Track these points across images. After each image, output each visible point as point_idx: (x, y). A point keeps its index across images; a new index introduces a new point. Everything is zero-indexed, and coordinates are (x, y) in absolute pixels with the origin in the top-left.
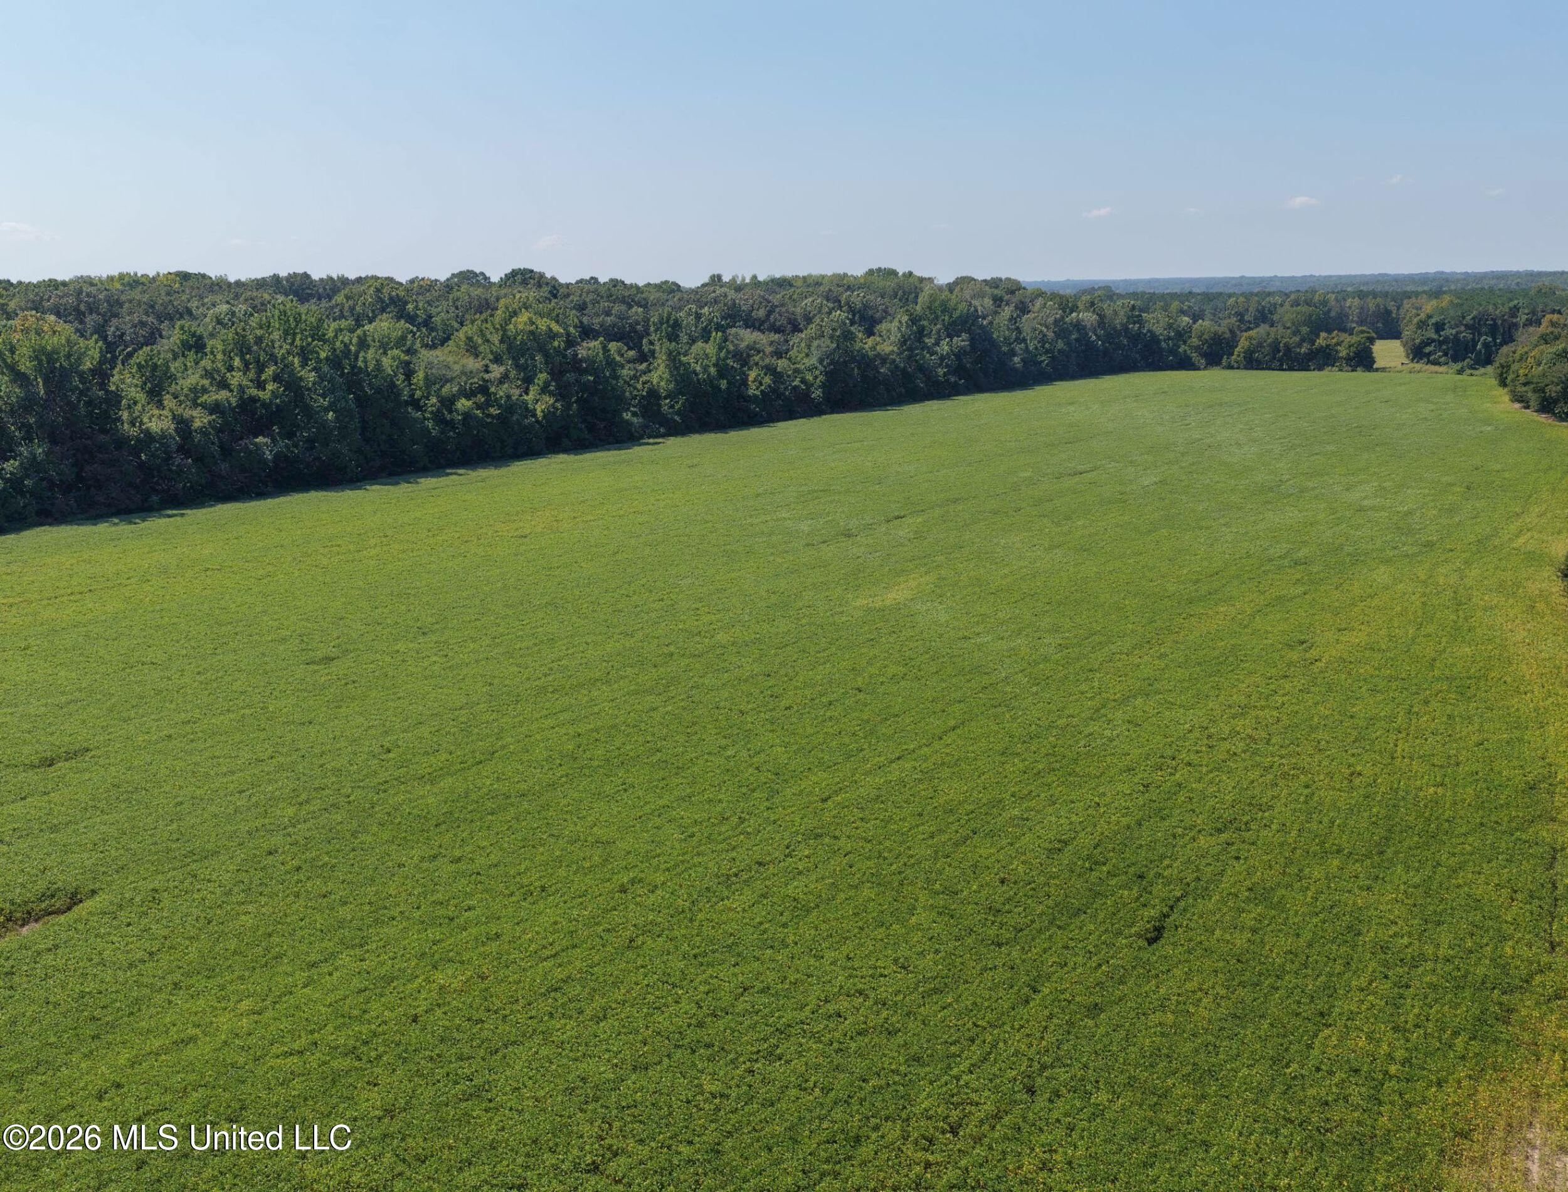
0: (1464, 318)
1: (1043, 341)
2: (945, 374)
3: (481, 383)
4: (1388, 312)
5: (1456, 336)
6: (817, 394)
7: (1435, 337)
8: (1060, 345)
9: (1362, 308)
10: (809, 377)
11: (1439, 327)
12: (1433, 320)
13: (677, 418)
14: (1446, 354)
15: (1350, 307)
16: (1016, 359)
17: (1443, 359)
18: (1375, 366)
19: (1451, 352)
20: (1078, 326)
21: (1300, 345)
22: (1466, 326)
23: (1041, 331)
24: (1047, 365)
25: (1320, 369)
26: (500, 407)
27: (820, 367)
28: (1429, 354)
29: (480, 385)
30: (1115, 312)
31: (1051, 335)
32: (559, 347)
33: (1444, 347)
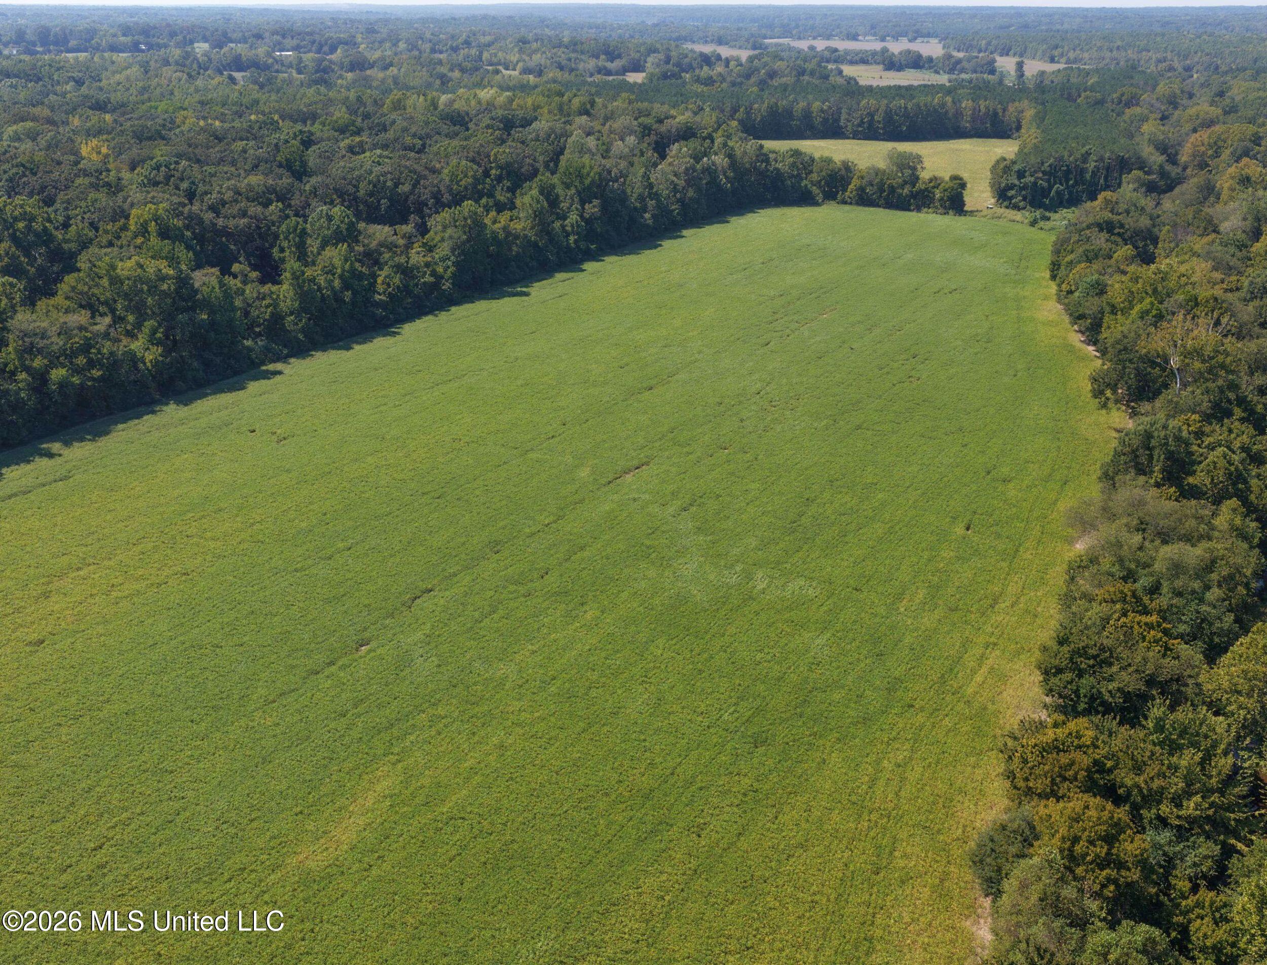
0: (1043, 163)
1: (675, 190)
2: (576, 241)
3: (82, 342)
4: (996, 114)
5: (1035, 183)
6: (446, 286)
7: (1017, 182)
8: (691, 193)
9: (974, 109)
10: (440, 270)
11: (1021, 174)
12: (1016, 167)
13: (301, 336)
14: (1024, 199)
15: (965, 108)
16: (647, 216)
17: (1022, 204)
18: (966, 208)
19: (1029, 197)
20: (710, 171)
21: (902, 186)
22: (1044, 173)
23: (673, 182)
24: (678, 214)
25: (918, 209)
26: (102, 366)
27: (452, 258)
28: (1011, 198)
29: (81, 345)
30: (745, 153)
31: (681, 183)
32: (169, 288)
33: (1024, 192)
